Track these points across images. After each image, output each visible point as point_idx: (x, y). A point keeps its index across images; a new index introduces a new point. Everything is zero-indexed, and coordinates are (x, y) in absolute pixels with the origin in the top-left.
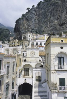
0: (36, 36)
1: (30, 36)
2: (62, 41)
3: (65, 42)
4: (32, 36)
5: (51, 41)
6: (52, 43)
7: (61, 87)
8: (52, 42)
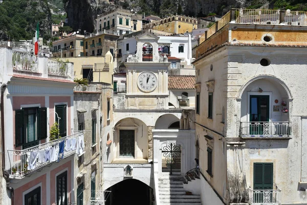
0: (144, 22)
1: (124, 22)
2: (267, 39)
3: (277, 43)
4: (131, 23)
5: (231, 41)
6: (235, 45)
7: (258, 192)
8: (233, 43)
